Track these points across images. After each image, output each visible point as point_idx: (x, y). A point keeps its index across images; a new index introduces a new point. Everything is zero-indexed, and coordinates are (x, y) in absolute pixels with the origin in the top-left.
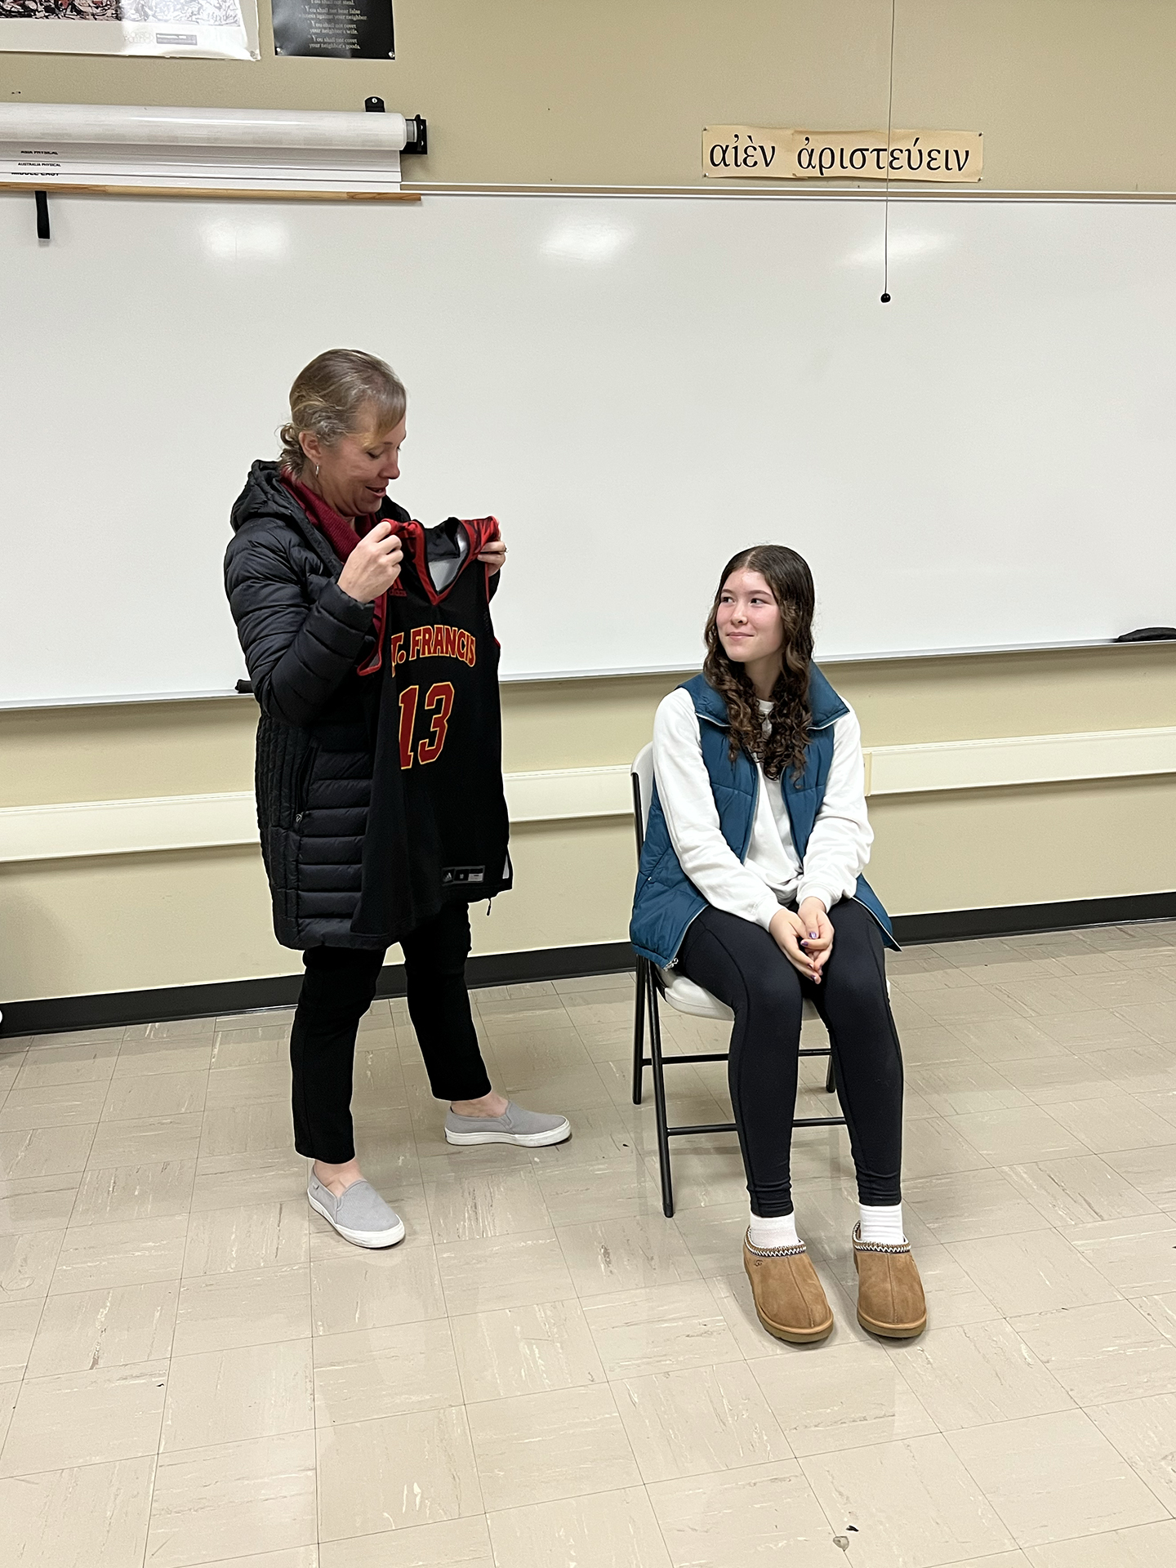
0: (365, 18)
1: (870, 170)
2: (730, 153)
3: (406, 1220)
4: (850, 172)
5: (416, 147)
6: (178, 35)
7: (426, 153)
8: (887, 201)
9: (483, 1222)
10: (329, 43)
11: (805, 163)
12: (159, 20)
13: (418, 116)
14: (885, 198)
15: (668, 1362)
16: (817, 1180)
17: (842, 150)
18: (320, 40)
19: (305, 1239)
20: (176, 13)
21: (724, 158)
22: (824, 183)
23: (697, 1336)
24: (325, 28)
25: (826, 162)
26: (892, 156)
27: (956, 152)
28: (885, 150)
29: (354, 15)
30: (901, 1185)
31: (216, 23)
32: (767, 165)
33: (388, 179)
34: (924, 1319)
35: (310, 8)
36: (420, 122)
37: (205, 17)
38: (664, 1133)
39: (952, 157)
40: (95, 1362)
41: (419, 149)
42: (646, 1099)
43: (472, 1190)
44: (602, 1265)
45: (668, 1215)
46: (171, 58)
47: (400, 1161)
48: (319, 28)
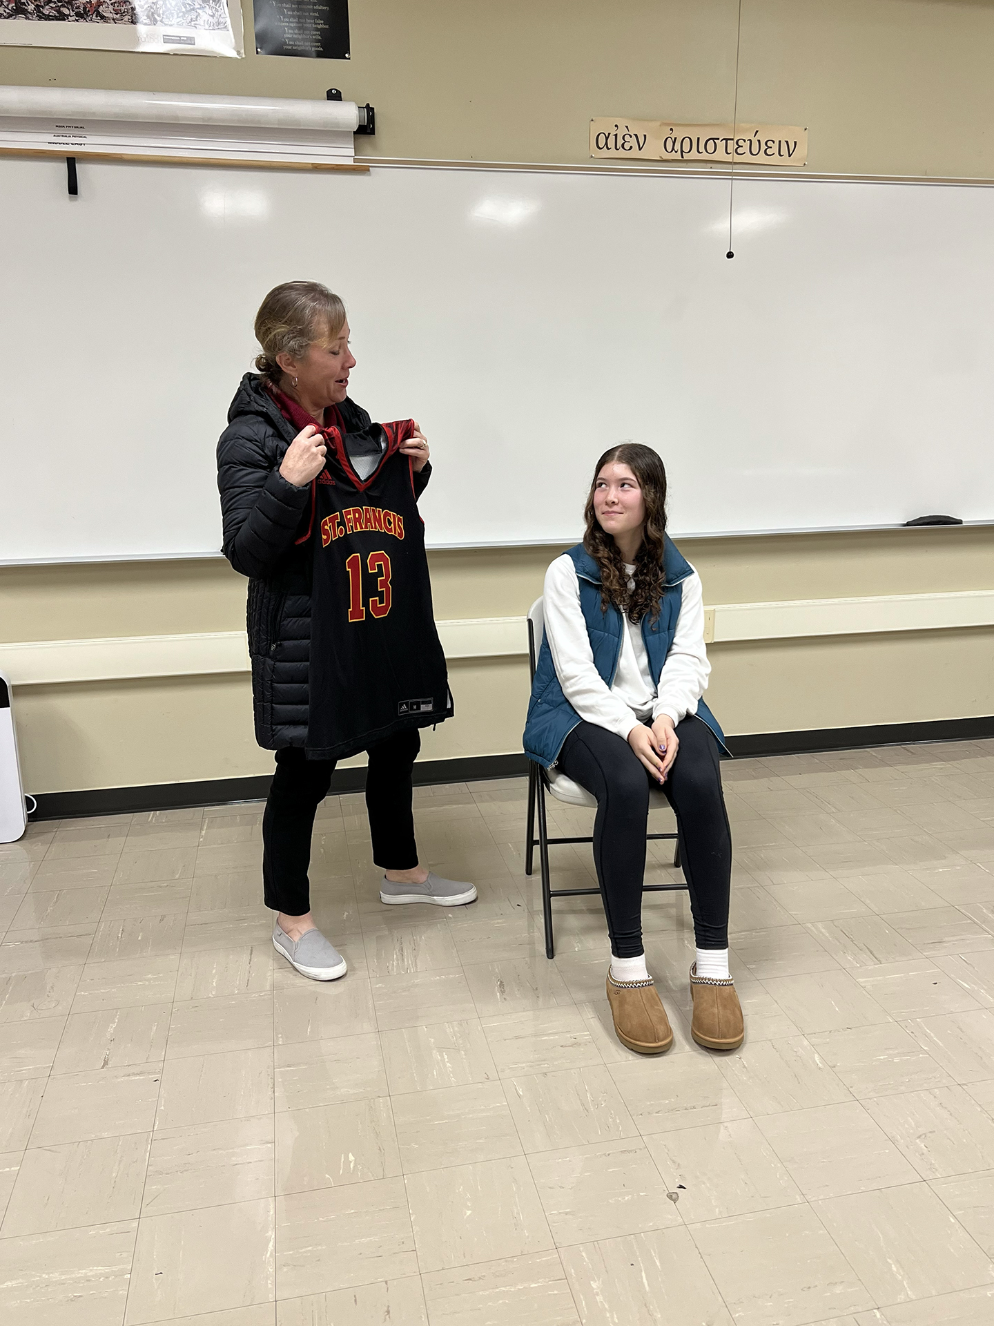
0: (327, 27)
1: (720, 155)
2: (612, 138)
3: (348, 961)
4: (705, 156)
5: (366, 129)
6: (180, 37)
7: (374, 134)
8: (732, 179)
9: (408, 961)
10: (299, 46)
11: (669, 148)
12: (166, 25)
13: (368, 105)
14: (731, 177)
15: (546, 1065)
16: (664, 932)
17: (698, 138)
18: (291, 43)
19: (269, 973)
20: (179, 19)
21: (606, 144)
22: (684, 164)
23: (569, 1046)
24: (296, 34)
25: (686, 147)
26: (737, 144)
27: (787, 142)
28: (732, 139)
29: (319, 24)
30: (729, 936)
31: (211, 28)
32: (640, 149)
33: (344, 154)
34: (741, 1036)
35: (284, 18)
36: (369, 109)
37: (202, 24)
38: (548, 895)
39: (784, 145)
40: (106, 1063)
41: (369, 131)
42: (535, 871)
43: (400, 937)
44: (498, 994)
45: (550, 957)
46: (174, 54)
47: (345, 916)
48: (291, 33)
